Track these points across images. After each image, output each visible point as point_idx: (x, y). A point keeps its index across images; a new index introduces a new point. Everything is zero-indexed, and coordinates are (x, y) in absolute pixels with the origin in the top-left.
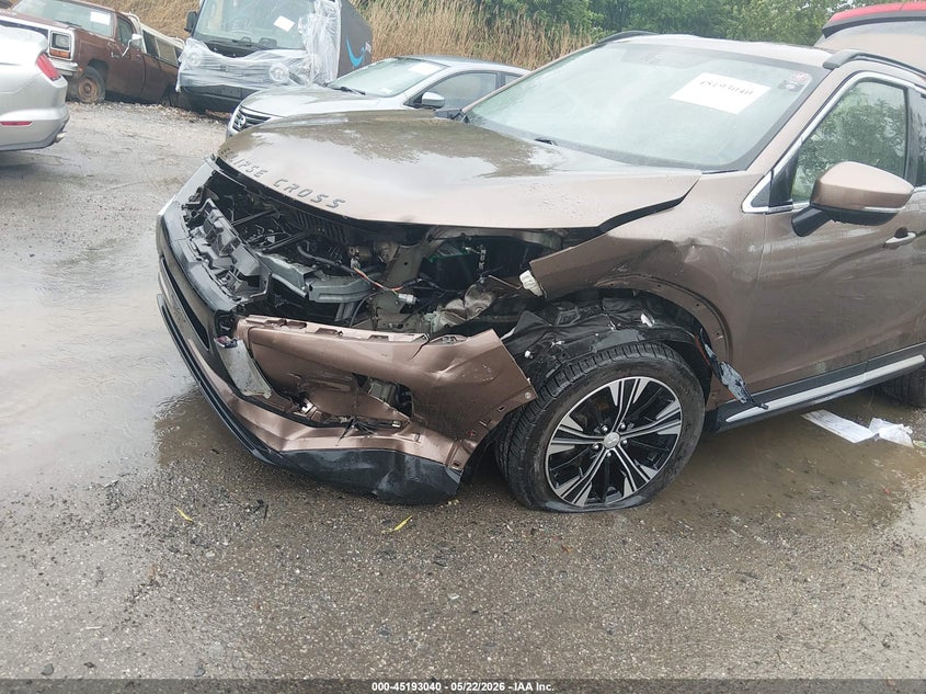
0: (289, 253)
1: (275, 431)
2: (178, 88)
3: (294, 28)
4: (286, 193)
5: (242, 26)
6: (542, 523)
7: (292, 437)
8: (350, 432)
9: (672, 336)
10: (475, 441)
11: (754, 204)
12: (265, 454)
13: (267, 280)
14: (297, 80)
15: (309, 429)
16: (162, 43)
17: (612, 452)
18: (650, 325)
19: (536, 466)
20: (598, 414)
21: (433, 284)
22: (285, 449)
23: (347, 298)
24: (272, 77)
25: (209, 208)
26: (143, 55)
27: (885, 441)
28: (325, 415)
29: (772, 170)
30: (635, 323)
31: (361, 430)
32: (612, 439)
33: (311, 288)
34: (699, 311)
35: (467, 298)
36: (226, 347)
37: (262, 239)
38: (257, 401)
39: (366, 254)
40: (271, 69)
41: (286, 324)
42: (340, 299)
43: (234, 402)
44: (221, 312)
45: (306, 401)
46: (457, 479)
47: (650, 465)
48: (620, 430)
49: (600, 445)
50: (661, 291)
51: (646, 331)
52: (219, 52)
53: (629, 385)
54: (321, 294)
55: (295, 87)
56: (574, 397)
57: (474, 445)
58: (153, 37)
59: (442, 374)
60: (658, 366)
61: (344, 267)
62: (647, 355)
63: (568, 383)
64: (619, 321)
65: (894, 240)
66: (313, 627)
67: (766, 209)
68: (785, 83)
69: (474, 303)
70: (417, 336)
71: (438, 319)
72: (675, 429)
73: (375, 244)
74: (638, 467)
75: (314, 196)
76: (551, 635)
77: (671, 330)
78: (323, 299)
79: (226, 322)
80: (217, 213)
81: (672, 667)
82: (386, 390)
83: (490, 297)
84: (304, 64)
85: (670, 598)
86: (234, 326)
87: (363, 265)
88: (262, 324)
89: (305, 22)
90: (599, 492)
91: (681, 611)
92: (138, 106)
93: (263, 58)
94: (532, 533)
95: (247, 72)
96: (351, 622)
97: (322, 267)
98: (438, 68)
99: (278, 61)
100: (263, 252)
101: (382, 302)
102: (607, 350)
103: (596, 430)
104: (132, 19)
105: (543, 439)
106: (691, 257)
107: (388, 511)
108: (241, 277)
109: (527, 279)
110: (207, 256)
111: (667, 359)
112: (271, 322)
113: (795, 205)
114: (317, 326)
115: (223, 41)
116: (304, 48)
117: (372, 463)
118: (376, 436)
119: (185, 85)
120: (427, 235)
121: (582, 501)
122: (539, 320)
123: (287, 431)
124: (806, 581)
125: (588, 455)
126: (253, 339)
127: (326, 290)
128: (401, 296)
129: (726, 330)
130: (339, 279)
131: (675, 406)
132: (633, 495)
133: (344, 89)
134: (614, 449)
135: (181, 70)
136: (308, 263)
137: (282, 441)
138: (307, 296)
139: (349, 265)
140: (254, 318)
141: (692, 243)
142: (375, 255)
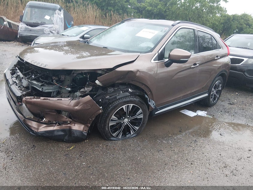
0: (37, 80)
1: (36, 126)
2: (18, 36)
3: (50, 18)
4: (34, 64)
5: (36, 19)
6: (109, 144)
7: (40, 128)
8: (56, 125)
9: (137, 94)
10: (89, 124)
11: (154, 60)
12: (33, 133)
13: (30, 87)
14: (52, 33)
15: (45, 125)
16: (13, 24)
17: (127, 124)
18: (131, 91)
19: (107, 129)
20: (121, 114)
21: (76, 85)
22: (39, 131)
23: (53, 90)
24: (45, 32)
25: (17, 70)
26: (8, 28)
27: (200, 116)
28: (49, 121)
29: (158, 52)
30: (128, 91)
31: (60, 124)
32: (126, 120)
33: (43, 89)
34: (143, 87)
35: (85, 88)
36: (20, 105)
37: (30, 77)
38: (30, 119)
39: (57, 79)
40: (44, 30)
41: (35, 98)
42: (51, 91)
43: (24, 120)
44: (18, 97)
45: (44, 118)
46: (86, 134)
47: (137, 126)
48: (128, 118)
49: (123, 122)
50: (133, 83)
51: (130, 93)
52: (29, 26)
53: (128, 106)
54: (46, 90)
55: (51, 34)
56: (114, 111)
57: (89, 125)
58: (10, 23)
59: (77, 107)
60: (134, 101)
61: (52, 82)
62: (131, 99)
63: (112, 107)
64: (123, 91)
65: (193, 66)
66: (46, 174)
67: (157, 61)
68: (162, 30)
69: (87, 89)
70: (70, 98)
71: (78, 94)
72: (141, 116)
73: (59, 76)
74: (134, 127)
75: (40, 64)
76: (108, 170)
77: (137, 92)
78: (46, 91)
79: (20, 99)
80: (18, 71)
81: (137, 174)
82: (67, 113)
83: (91, 87)
84: (54, 28)
85: (139, 158)
86: (22, 100)
87: (57, 81)
88: (29, 99)
89: (53, 17)
90: (124, 134)
91: (142, 161)
92: (7, 42)
93: (42, 27)
94: (107, 146)
95: (38, 31)
96: (56, 172)
97: (46, 83)
98: (88, 28)
99: (46, 28)
100: (31, 80)
101: (63, 91)
102: (121, 98)
103: (121, 119)
104: (4, 18)
105: (107, 122)
106: (138, 74)
107: (68, 145)
108: (23, 87)
109: (97, 82)
110: (15, 82)
111: (137, 99)
112: (31, 98)
113: (165, 60)
114: (43, 98)
115: (30, 23)
116: (53, 24)
117: (64, 133)
118: (64, 126)
119: (20, 36)
120: (72, 73)
121: (120, 137)
122: (103, 92)
123: (39, 126)
124: (174, 150)
125: (120, 125)
126: (27, 103)
127: (47, 89)
128: (67, 89)
129: (150, 91)
130: (51, 86)
131: (140, 111)
132: (133, 134)
133: (63, 35)
134: (127, 123)
135: (19, 32)
136: (42, 82)
137: (38, 129)
138: (42, 91)
139: (53, 81)
140: (27, 97)
141: (138, 71)
142: (59, 79)
